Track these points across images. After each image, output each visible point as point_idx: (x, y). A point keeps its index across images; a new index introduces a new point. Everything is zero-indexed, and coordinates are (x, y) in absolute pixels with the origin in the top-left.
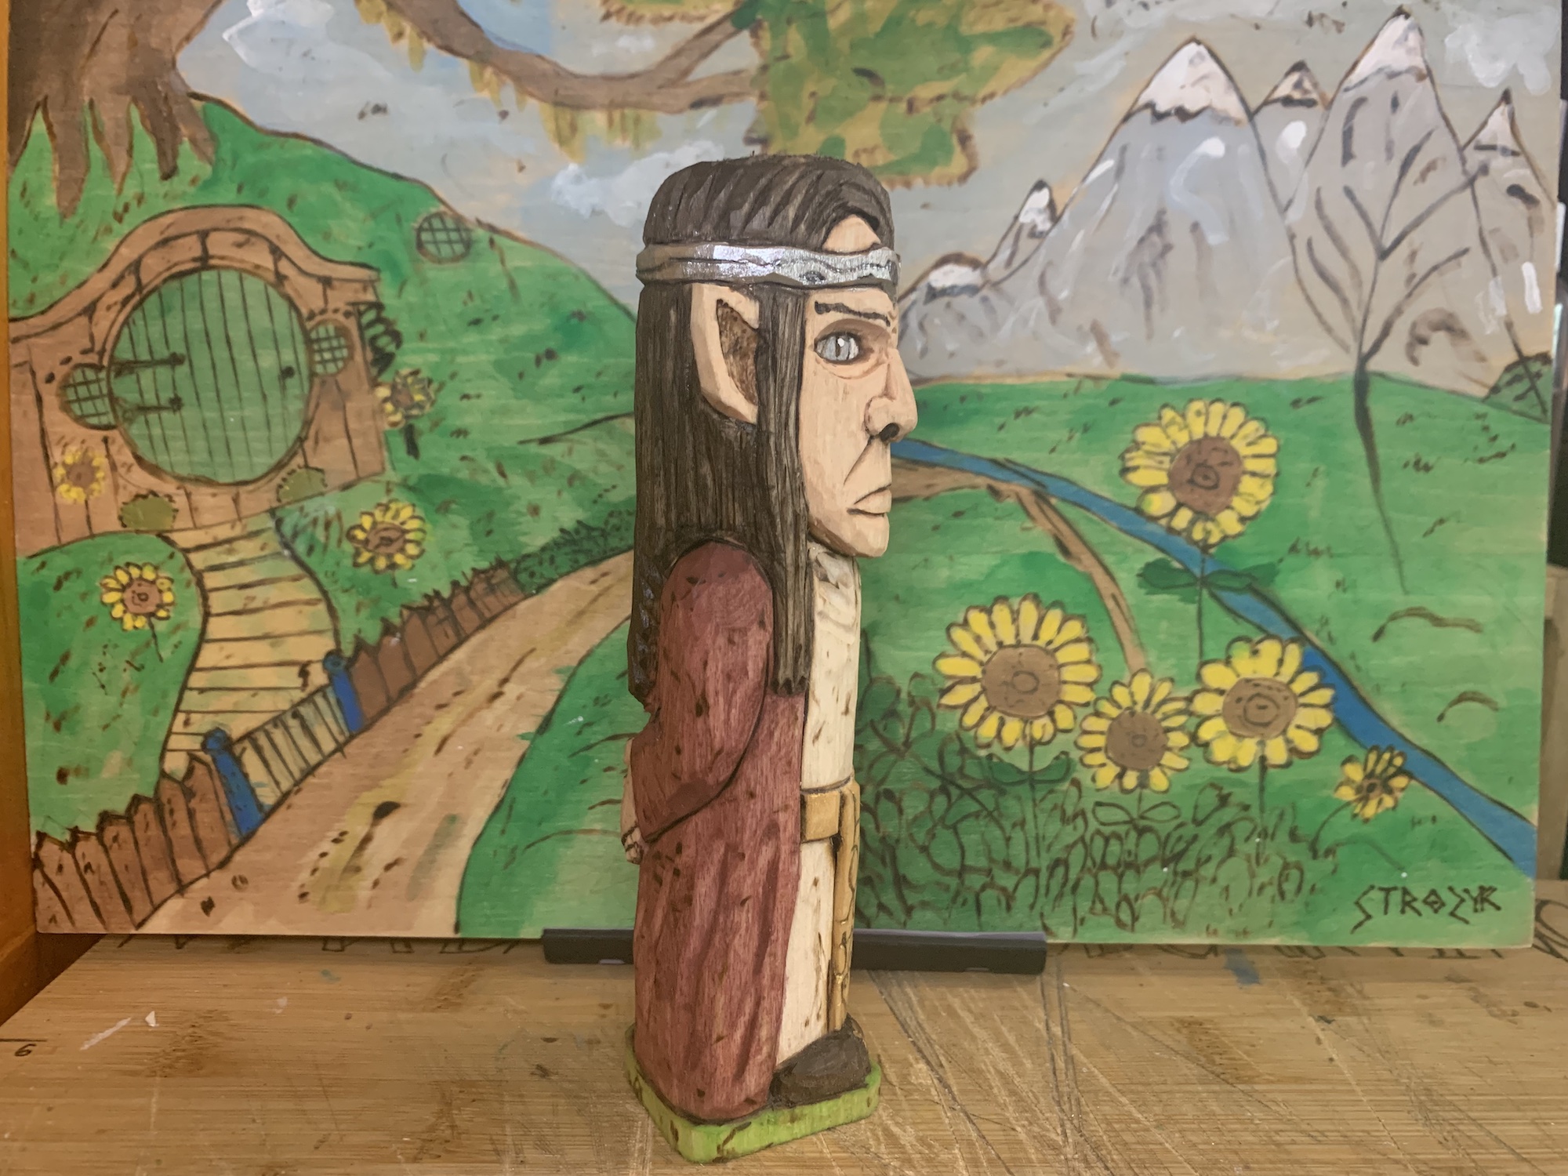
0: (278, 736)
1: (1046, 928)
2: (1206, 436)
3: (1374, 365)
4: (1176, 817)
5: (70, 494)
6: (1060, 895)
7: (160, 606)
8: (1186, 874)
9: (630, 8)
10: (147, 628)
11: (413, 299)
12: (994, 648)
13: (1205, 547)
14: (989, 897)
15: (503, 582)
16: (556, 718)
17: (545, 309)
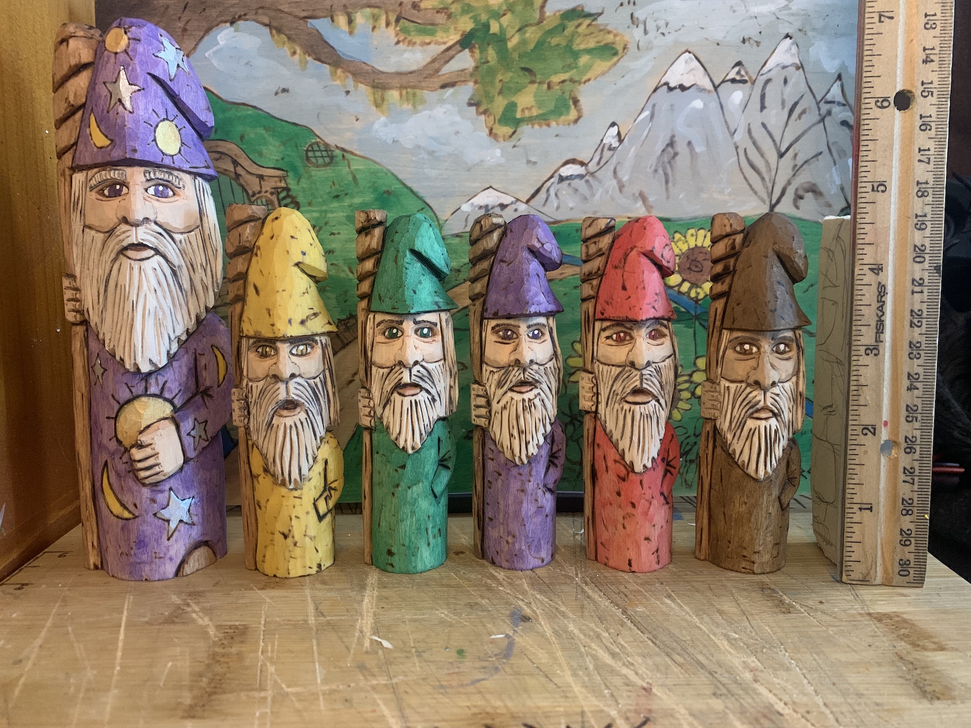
2: (696, 245)
4: (686, 433)
8: (691, 461)
9: (409, 38)
11: (305, 186)
13: (696, 301)
15: (353, 325)
17: (371, 190)
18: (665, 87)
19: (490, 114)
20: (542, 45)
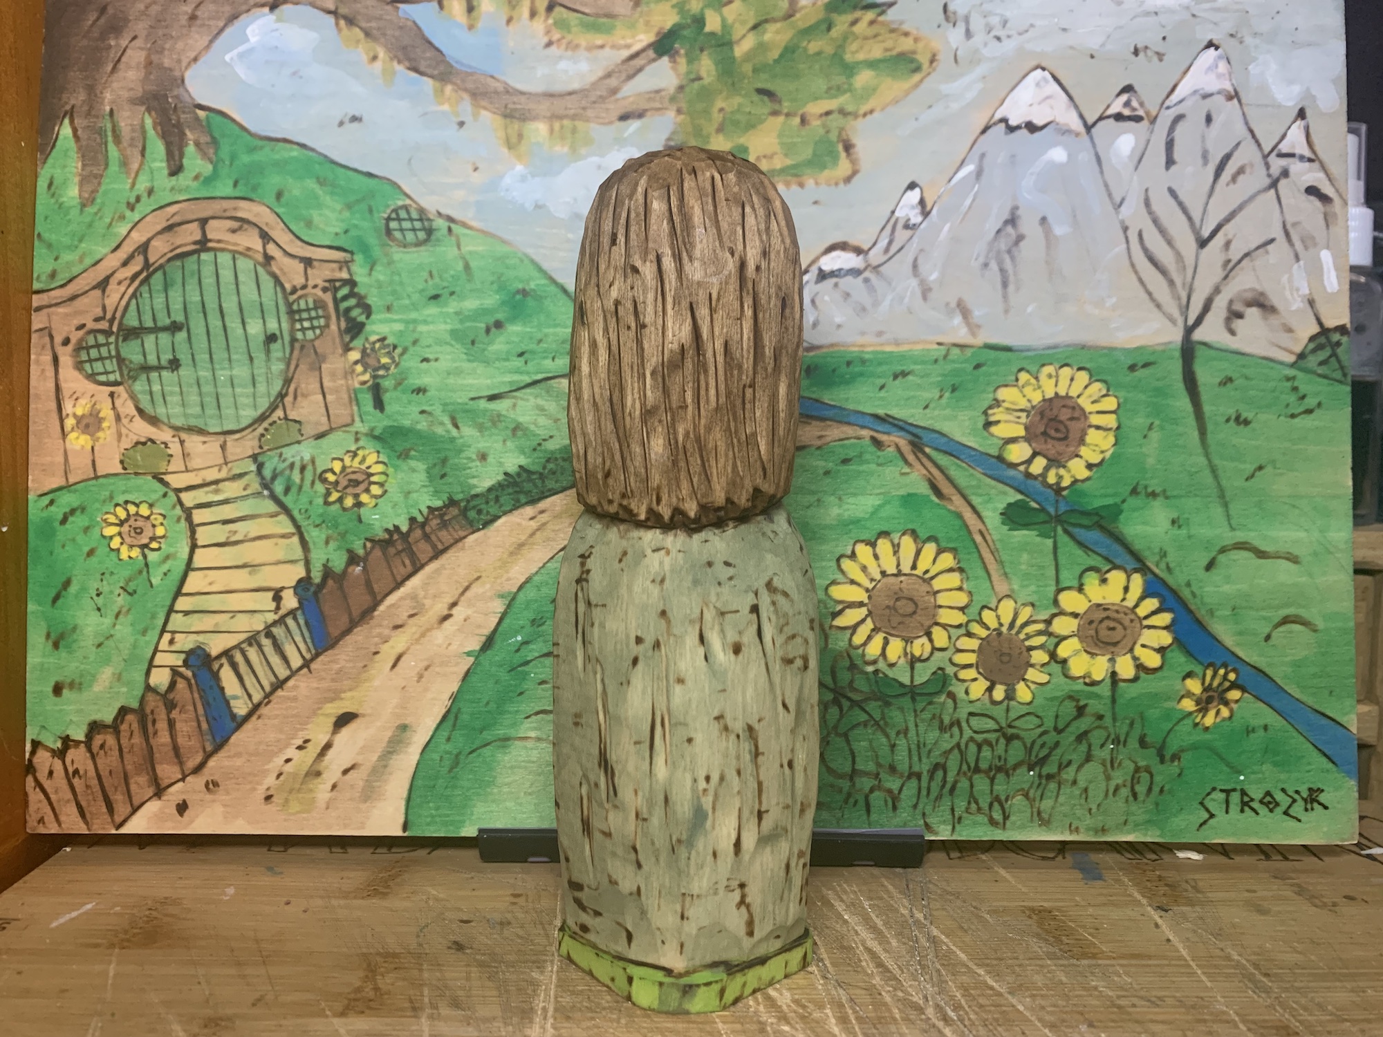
0: (252, 653)
1: (926, 825)
2: (1056, 394)
3: (1198, 335)
4: (1039, 726)
5: (78, 441)
6: (939, 797)
7: (153, 539)
8: (1050, 777)
10: (141, 558)
11: (381, 278)
12: (878, 577)
13: (1058, 489)
14: (877, 798)
15: (454, 517)
16: (497, 637)
17: (495, 287)
18: (1003, 125)
20: (793, 52)
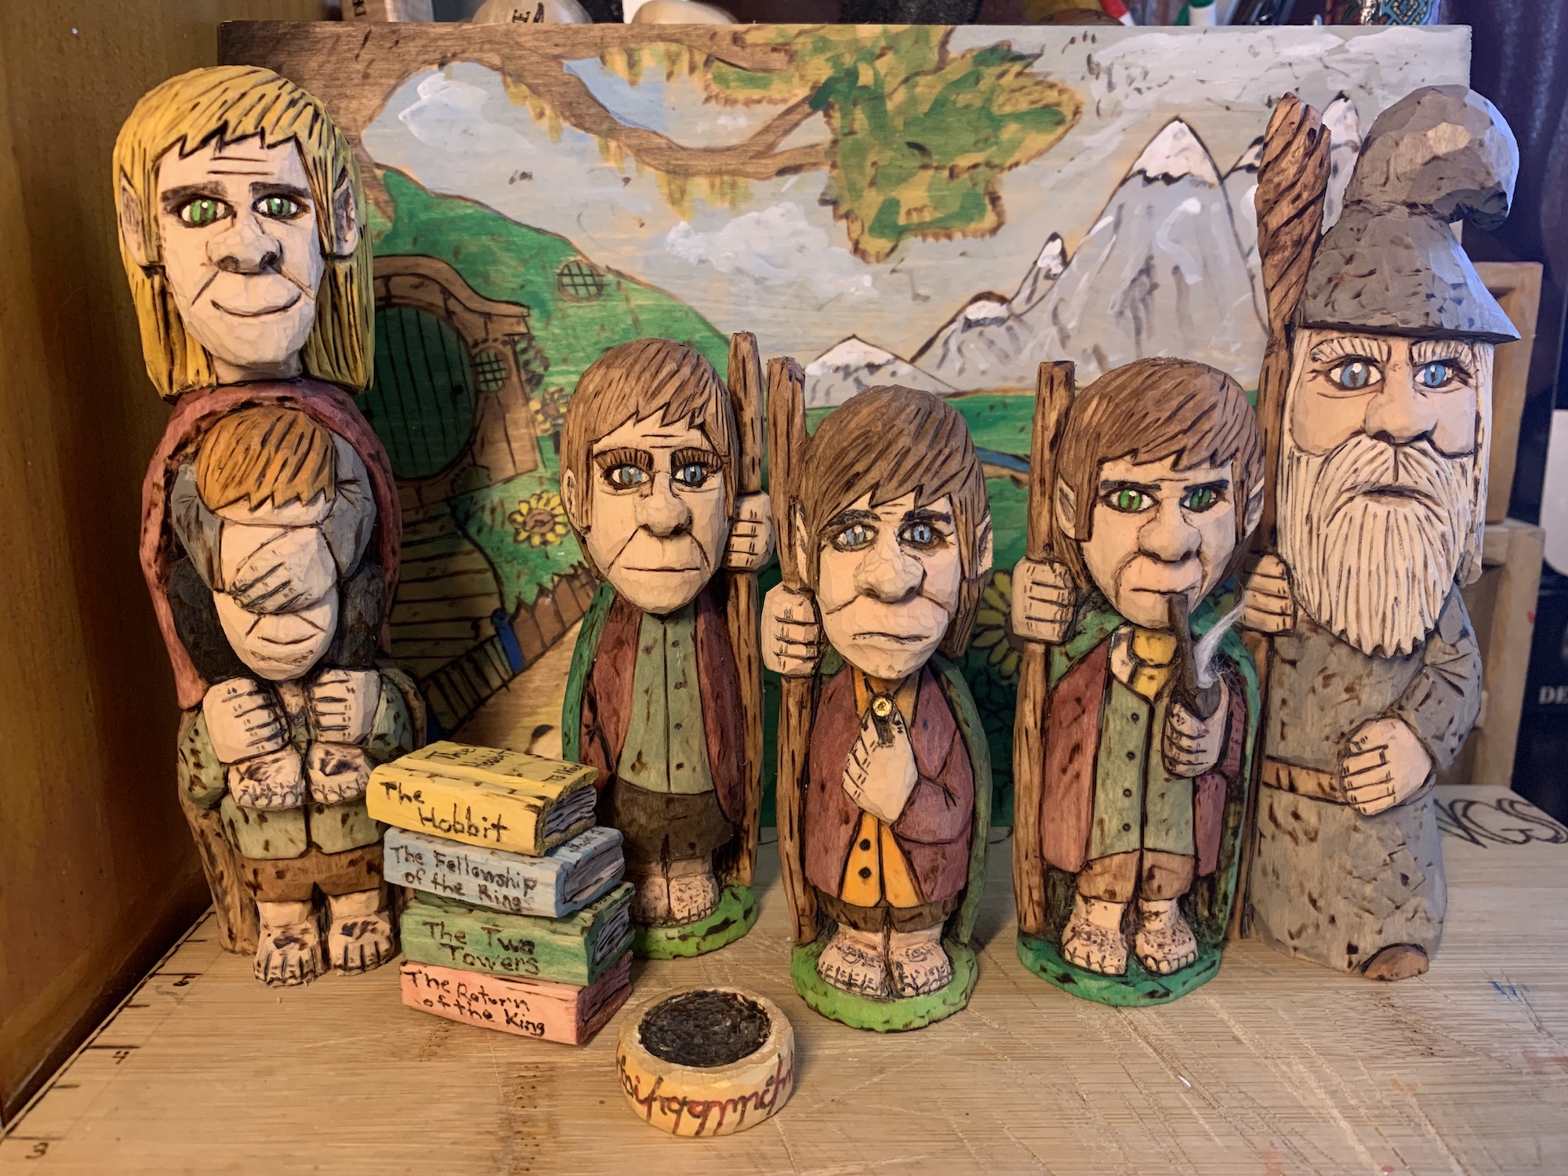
0: (456, 676)
9: (727, 93)
11: (557, 331)
18: (1140, 177)
19: (856, 218)
20: (943, 105)
